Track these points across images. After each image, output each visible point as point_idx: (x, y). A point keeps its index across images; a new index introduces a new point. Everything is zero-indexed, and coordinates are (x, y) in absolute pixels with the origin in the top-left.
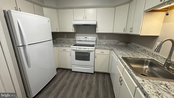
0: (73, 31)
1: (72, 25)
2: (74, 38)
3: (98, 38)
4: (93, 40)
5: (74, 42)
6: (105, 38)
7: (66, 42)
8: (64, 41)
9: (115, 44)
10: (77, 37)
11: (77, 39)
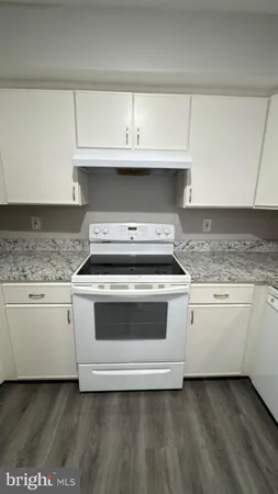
0: (78, 202)
1: (69, 172)
2: (77, 230)
3: (180, 229)
4: (163, 237)
5: (79, 248)
6: (209, 228)
7: (38, 249)
8: (33, 244)
9: (246, 247)
10: (92, 226)
11: (92, 236)
